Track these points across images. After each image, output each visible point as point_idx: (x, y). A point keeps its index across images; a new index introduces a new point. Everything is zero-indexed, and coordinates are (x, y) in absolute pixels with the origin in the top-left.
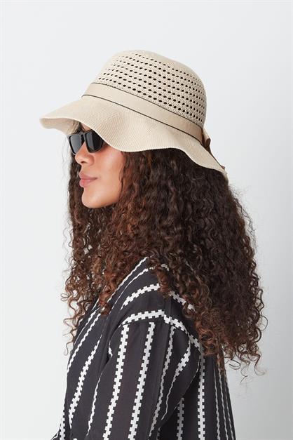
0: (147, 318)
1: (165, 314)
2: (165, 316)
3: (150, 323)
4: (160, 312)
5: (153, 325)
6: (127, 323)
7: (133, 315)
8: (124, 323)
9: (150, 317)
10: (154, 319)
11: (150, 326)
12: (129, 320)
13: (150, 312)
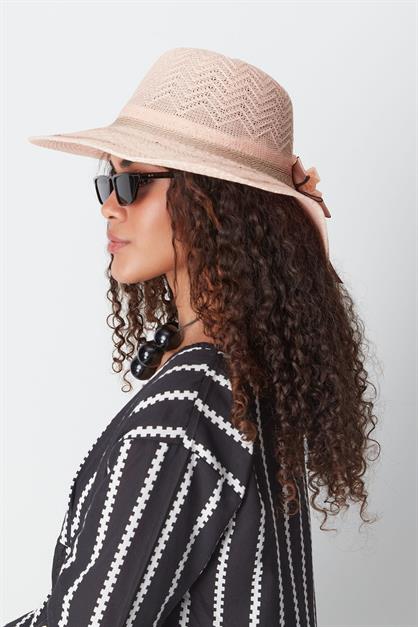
0: (158, 435)
1: (186, 434)
2: (186, 437)
3: (161, 444)
4: (180, 431)
5: (164, 447)
6: (130, 437)
7: (140, 428)
8: (126, 436)
9: (163, 435)
10: (167, 439)
11: (160, 447)
12: (133, 433)
13: (164, 428)
